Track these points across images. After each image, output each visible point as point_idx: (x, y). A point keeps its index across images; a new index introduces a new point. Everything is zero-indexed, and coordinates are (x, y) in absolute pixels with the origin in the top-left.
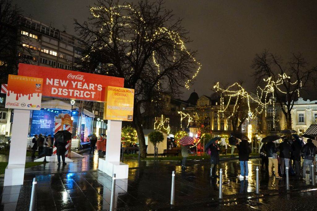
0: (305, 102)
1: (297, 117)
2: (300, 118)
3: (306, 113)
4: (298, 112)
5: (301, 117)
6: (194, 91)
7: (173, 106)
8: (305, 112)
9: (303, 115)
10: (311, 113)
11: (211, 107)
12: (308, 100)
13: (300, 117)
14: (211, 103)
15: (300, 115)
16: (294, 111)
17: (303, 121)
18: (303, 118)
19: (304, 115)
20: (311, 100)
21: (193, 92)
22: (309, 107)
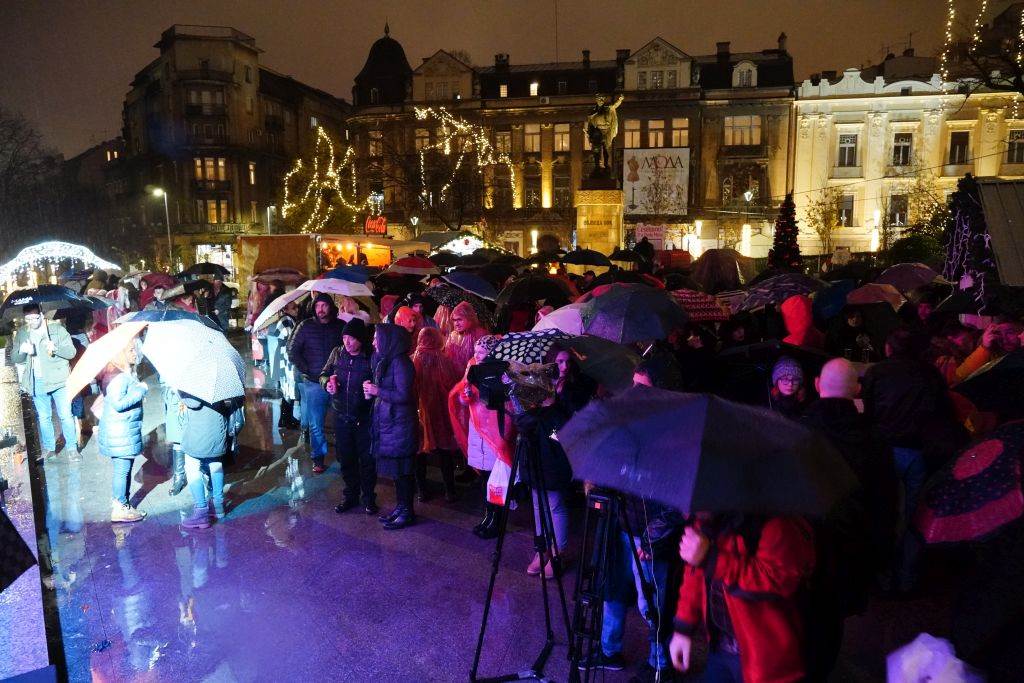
0: (868, 88)
1: (832, 149)
2: (843, 150)
3: (865, 132)
4: (839, 127)
5: (847, 145)
6: (387, 31)
7: (271, 109)
8: (862, 125)
9: (854, 138)
10: (882, 130)
11: (478, 104)
12: (880, 80)
13: (843, 146)
14: (478, 87)
15: (843, 138)
16: (823, 124)
17: (852, 163)
18: (853, 151)
19: (859, 140)
20: (889, 81)
21: (382, 35)
22: (880, 105)
